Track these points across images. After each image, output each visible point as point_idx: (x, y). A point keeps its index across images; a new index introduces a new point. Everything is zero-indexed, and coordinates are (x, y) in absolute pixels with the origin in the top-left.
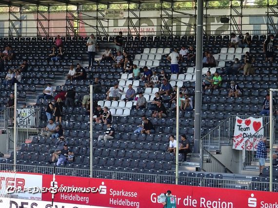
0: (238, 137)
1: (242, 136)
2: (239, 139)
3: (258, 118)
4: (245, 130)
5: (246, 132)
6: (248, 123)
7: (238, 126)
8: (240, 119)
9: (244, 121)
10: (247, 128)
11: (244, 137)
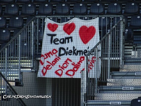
0: (48, 55)
1: (57, 54)
2: (52, 59)
3: (91, 18)
4: (63, 43)
5: (65, 46)
6: (69, 29)
7: (49, 35)
8: (53, 22)
9: (61, 26)
10: (68, 38)
11: (60, 55)
